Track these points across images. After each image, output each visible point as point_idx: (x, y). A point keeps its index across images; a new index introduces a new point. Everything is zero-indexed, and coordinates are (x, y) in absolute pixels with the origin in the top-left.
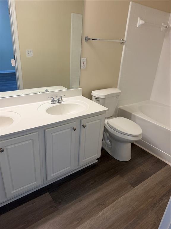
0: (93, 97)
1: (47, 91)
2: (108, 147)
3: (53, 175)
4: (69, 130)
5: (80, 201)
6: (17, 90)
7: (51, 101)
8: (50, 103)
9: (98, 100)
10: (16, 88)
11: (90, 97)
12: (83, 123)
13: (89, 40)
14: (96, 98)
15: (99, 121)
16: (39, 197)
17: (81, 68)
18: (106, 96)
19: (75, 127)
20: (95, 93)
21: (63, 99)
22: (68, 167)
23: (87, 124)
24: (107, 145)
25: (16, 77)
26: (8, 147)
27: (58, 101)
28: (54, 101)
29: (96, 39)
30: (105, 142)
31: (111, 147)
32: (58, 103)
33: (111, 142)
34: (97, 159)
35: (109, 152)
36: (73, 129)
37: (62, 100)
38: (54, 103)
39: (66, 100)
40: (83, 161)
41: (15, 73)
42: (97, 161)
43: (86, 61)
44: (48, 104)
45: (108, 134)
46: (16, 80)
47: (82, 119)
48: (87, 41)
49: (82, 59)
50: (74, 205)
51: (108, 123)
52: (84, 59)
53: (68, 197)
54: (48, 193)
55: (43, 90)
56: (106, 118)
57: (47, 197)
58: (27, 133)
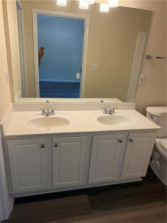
0: (147, 113)
1: (102, 101)
2: (157, 168)
3: (94, 179)
4: (115, 140)
5: (115, 214)
6: (79, 98)
7: (103, 111)
8: (103, 112)
9: (152, 117)
10: (78, 96)
11: (144, 113)
12: (130, 137)
13: (150, 58)
14: (150, 114)
15: (149, 138)
16: (79, 196)
17: (138, 84)
18: (162, 114)
19: (121, 139)
20: (149, 110)
21: (115, 111)
22: (110, 176)
23: (135, 139)
24: (155, 166)
25: (79, 86)
26: (61, 144)
27: (110, 112)
28: (106, 111)
29: (161, 58)
30: (155, 163)
31: (160, 169)
32: (110, 113)
33: (161, 164)
34: (142, 178)
35: (157, 174)
36: (119, 140)
37: (113, 111)
38: (106, 113)
39: (118, 113)
40: (126, 175)
41: (80, 83)
42: (142, 180)
43: (144, 77)
44: (101, 113)
45: (158, 155)
46: (79, 89)
47: (130, 133)
48: (148, 59)
49: (140, 75)
50: (109, 215)
51: (160, 142)
52: (143, 76)
53: (104, 205)
54: (86, 195)
55: (99, 100)
56: (157, 137)
57: (85, 199)
58: (78, 135)
